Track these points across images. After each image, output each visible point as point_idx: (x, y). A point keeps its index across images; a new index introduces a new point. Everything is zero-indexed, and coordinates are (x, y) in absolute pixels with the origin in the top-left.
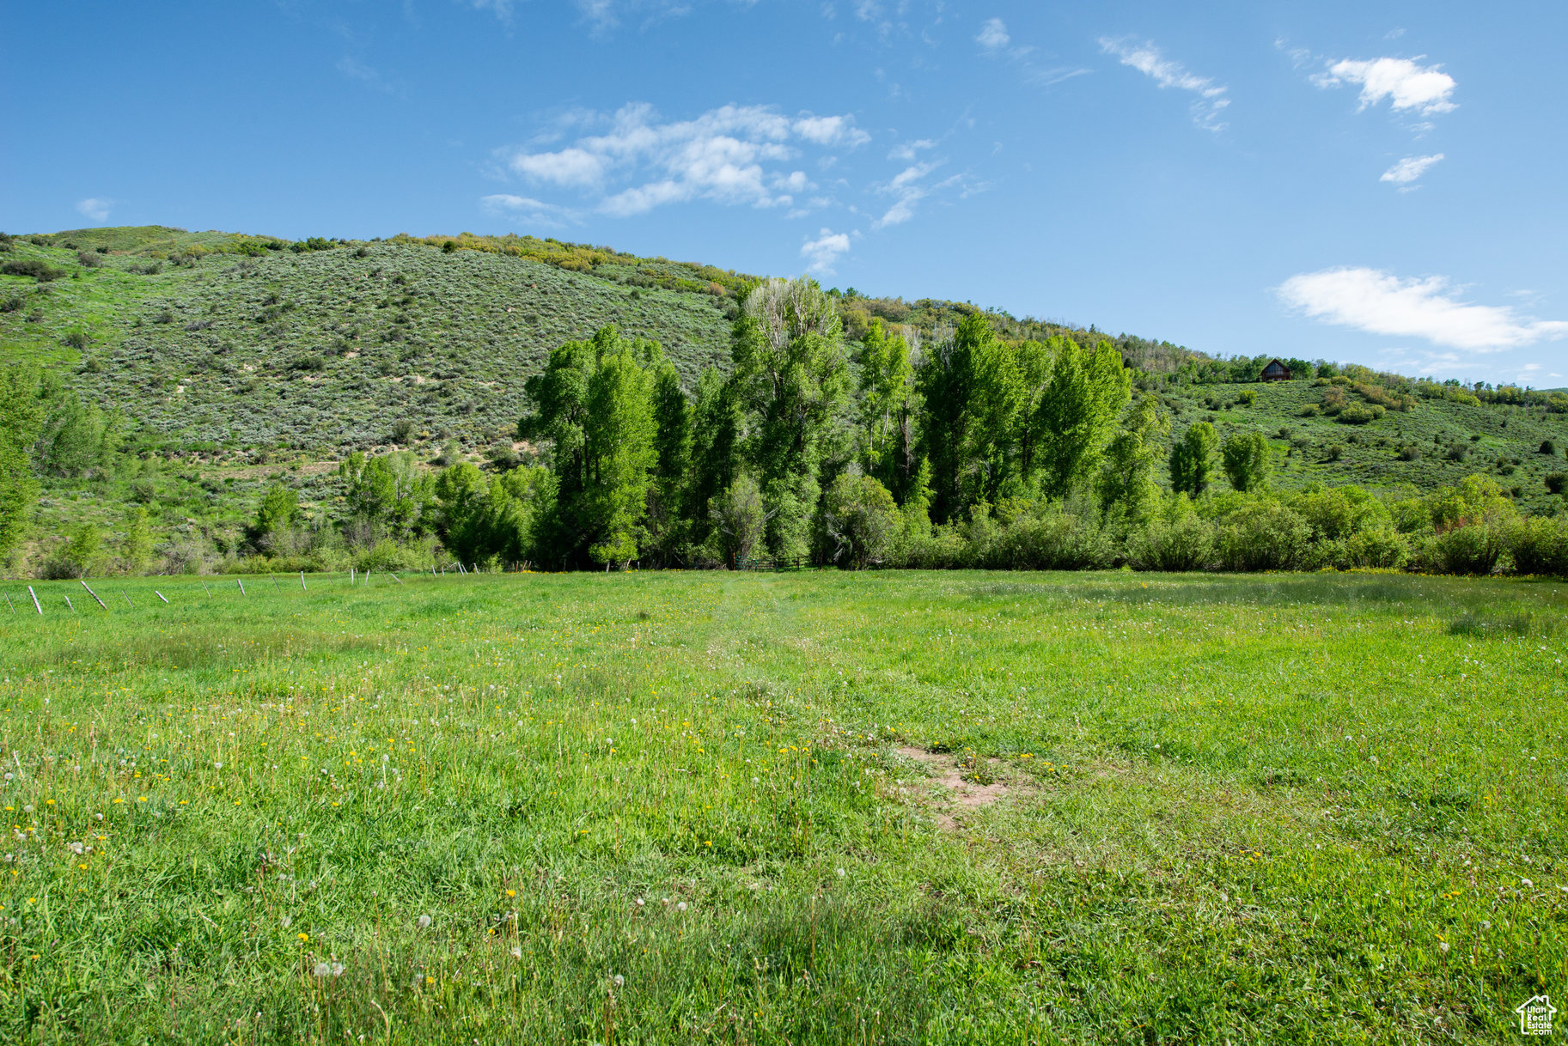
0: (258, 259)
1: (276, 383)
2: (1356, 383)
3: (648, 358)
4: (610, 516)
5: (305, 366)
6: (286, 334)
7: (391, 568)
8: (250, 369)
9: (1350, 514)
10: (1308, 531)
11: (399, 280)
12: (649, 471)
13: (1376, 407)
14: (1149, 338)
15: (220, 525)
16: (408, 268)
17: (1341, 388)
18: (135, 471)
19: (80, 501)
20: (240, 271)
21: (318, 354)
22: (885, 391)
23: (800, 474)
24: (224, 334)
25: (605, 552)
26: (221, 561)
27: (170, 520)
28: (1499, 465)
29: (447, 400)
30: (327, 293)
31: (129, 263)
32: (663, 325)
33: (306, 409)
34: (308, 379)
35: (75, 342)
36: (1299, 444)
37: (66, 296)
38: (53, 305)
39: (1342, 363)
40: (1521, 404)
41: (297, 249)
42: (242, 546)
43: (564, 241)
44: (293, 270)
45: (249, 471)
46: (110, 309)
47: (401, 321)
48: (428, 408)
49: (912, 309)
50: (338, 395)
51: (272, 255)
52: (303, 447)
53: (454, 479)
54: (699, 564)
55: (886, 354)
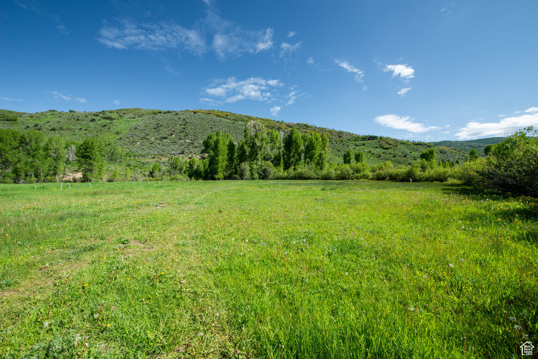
0: (156, 115)
1: (158, 142)
2: (387, 141)
3: (227, 137)
4: (218, 169)
5: (164, 138)
6: (161, 131)
7: (177, 180)
8: (153, 139)
9: (362, 168)
10: (352, 172)
11: (184, 120)
12: (227, 160)
13: (391, 146)
14: (345, 131)
15: (145, 171)
16: (186, 117)
17: (384, 142)
18: (128, 160)
19: (116, 166)
20: (152, 118)
21: (167, 135)
22: (275, 144)
23: (257, 161)
24: (148, 131)
25: (216, 176)
26: (144, 178)
27: (134, 170)
28: (414, 158)
29: (193, 145)
30: (169, 123)
31: (129, 116)
32: (239, 129)
33: (164, 147)
34: (165, 141)
35: (117, 133)
36: (373, 154)
37: (116, 124)
38: (113, 126)
39: (385, 136)
40: (422, 145)
41: (165, 113)
42: (149, 175)
43: (221, 111)
44: (163, 118)
45: (151, 160)
46: (125, 126)
47: (184, 128)
48: (189, 147)
49: (295, 125)
50: (170, 144)
51: (159, 114)
52: (163, 155)
53: (192, 161)
54: (235, 179)
55: (275, 136)
